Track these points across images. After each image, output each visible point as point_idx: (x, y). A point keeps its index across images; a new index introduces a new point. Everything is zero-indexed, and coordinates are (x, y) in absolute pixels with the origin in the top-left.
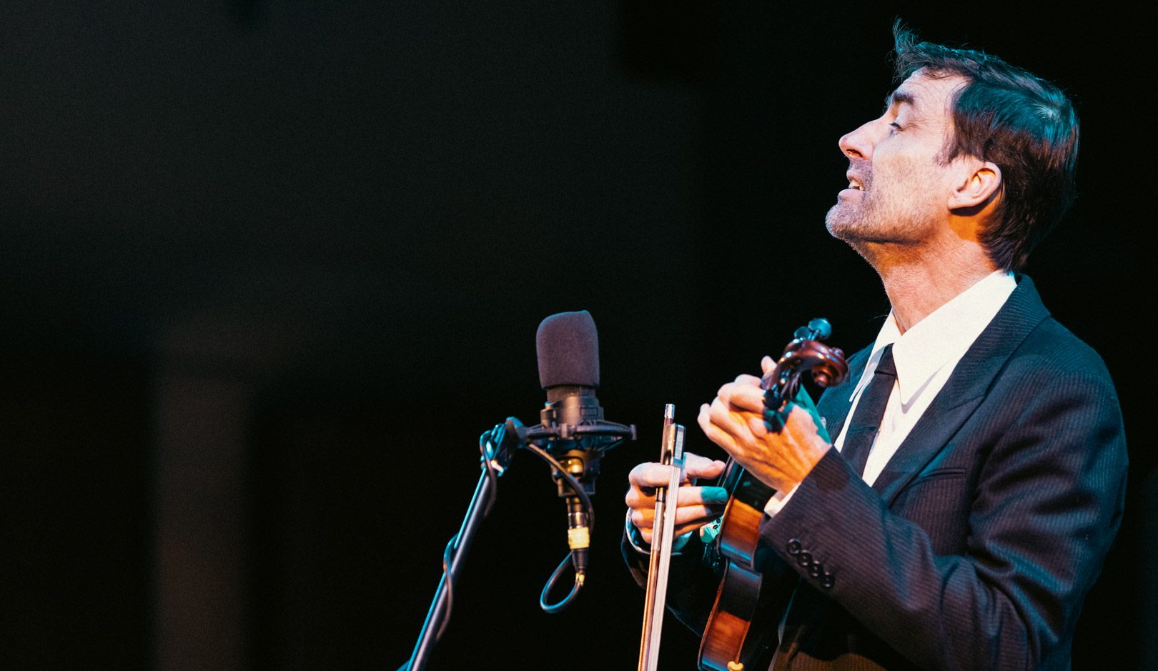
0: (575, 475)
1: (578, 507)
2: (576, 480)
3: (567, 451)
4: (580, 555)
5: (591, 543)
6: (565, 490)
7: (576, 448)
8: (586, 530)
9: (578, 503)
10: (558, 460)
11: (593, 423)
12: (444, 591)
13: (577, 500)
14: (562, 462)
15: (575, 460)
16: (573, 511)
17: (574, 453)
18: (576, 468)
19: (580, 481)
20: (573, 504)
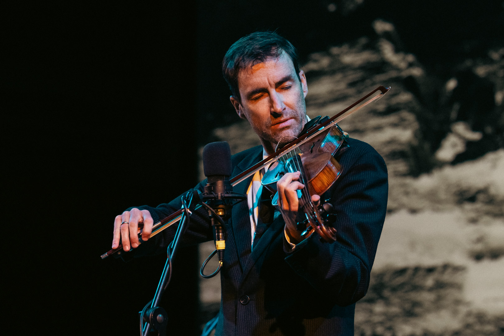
0: (220, 216)
1: (221, 231)
2: (221, 218)
3: (218, 205)
4: (221, 253)
5: (226, 247)
6: (215, 223)
7: (222, 204)
8: (224, 241)
9: (220, 229)
10: (214, 209)
11: (230, 192)
12: (167, 268)
13: (220, 227)
14: (216, 210)
15: (221, 210)
16: (218, 233)
17: (221, 206)
18: (221, 213)
19: (223, 219)
20: (218, 229)
